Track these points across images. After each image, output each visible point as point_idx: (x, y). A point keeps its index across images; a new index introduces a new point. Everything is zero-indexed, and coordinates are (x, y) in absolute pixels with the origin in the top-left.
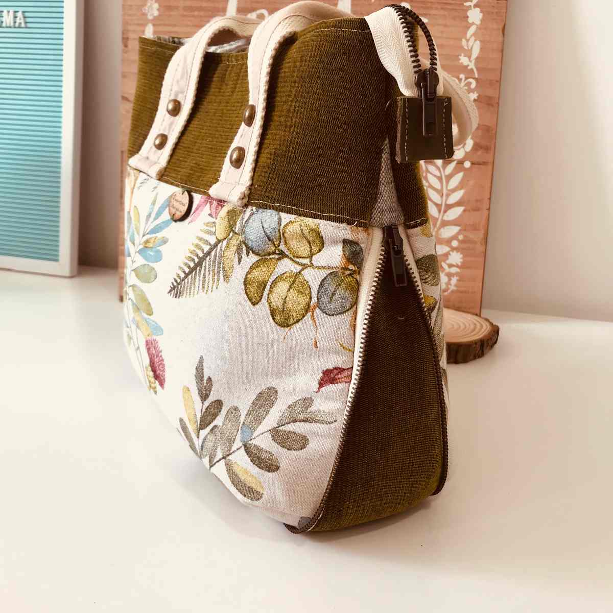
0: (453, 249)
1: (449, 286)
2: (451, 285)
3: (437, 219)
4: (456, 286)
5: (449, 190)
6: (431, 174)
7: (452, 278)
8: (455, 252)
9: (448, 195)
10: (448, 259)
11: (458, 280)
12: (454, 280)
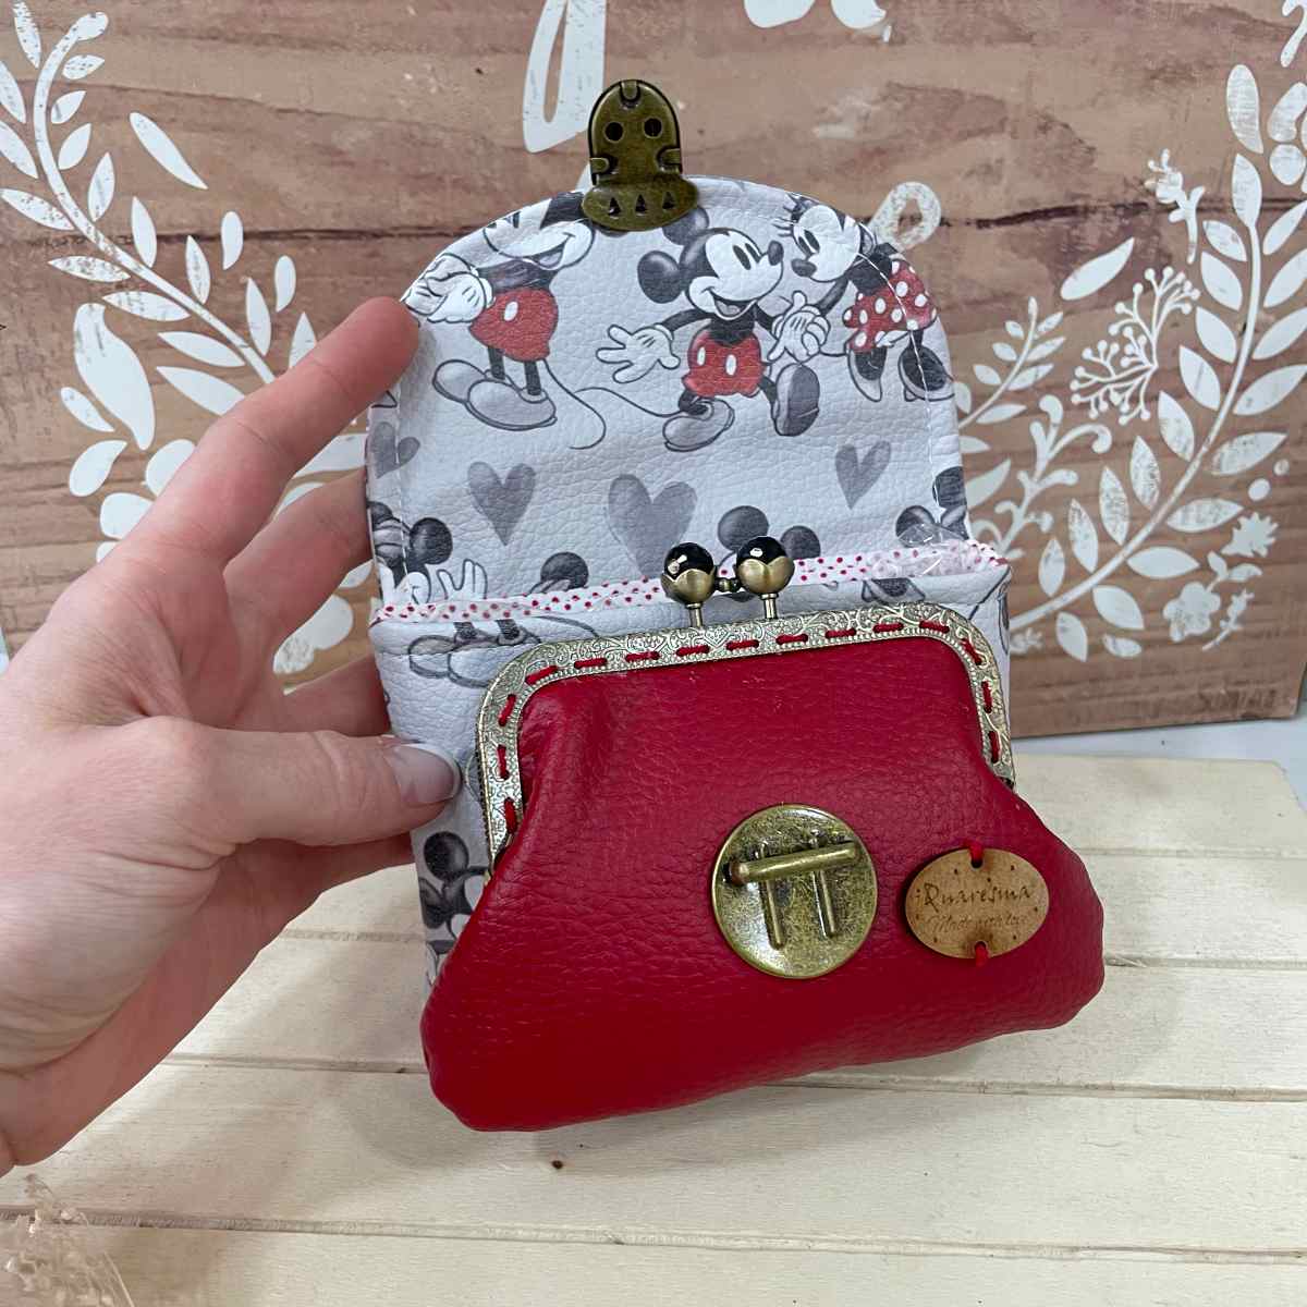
0: (1250, 508)
1: (1223, 623)
2: (1227, 619)
3: (1214, 414)
4: (1241, 619)
5: (1269, 311)
6: (1214, 252)
7: (1234, 598)
8: (1256, 516)
9: (1261, 330)
10: (1229, 541)
11: (1250, 603)
12: (1239, 605)
